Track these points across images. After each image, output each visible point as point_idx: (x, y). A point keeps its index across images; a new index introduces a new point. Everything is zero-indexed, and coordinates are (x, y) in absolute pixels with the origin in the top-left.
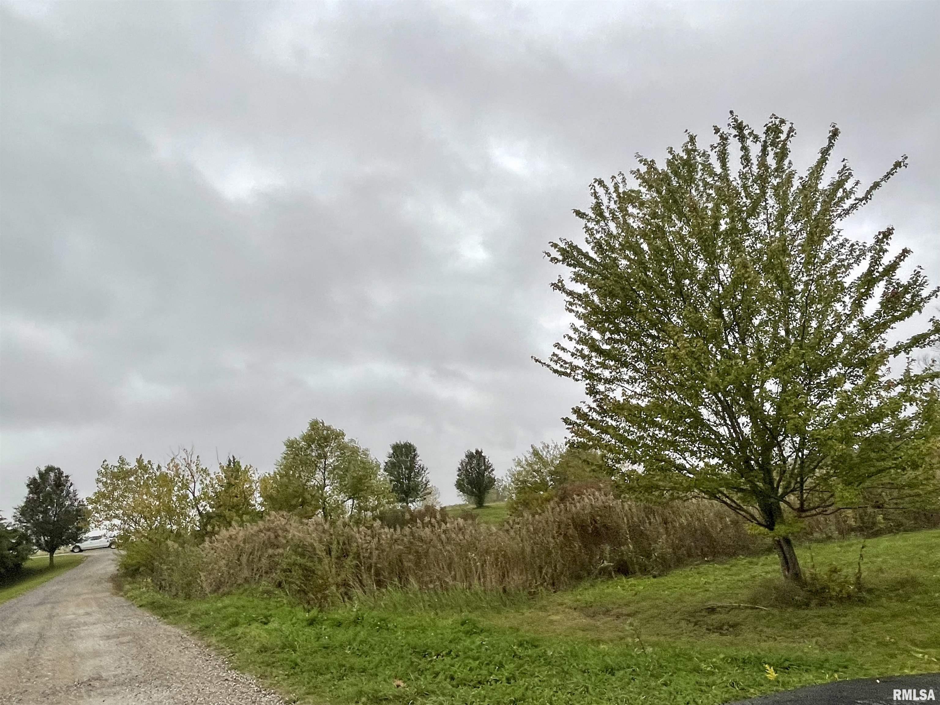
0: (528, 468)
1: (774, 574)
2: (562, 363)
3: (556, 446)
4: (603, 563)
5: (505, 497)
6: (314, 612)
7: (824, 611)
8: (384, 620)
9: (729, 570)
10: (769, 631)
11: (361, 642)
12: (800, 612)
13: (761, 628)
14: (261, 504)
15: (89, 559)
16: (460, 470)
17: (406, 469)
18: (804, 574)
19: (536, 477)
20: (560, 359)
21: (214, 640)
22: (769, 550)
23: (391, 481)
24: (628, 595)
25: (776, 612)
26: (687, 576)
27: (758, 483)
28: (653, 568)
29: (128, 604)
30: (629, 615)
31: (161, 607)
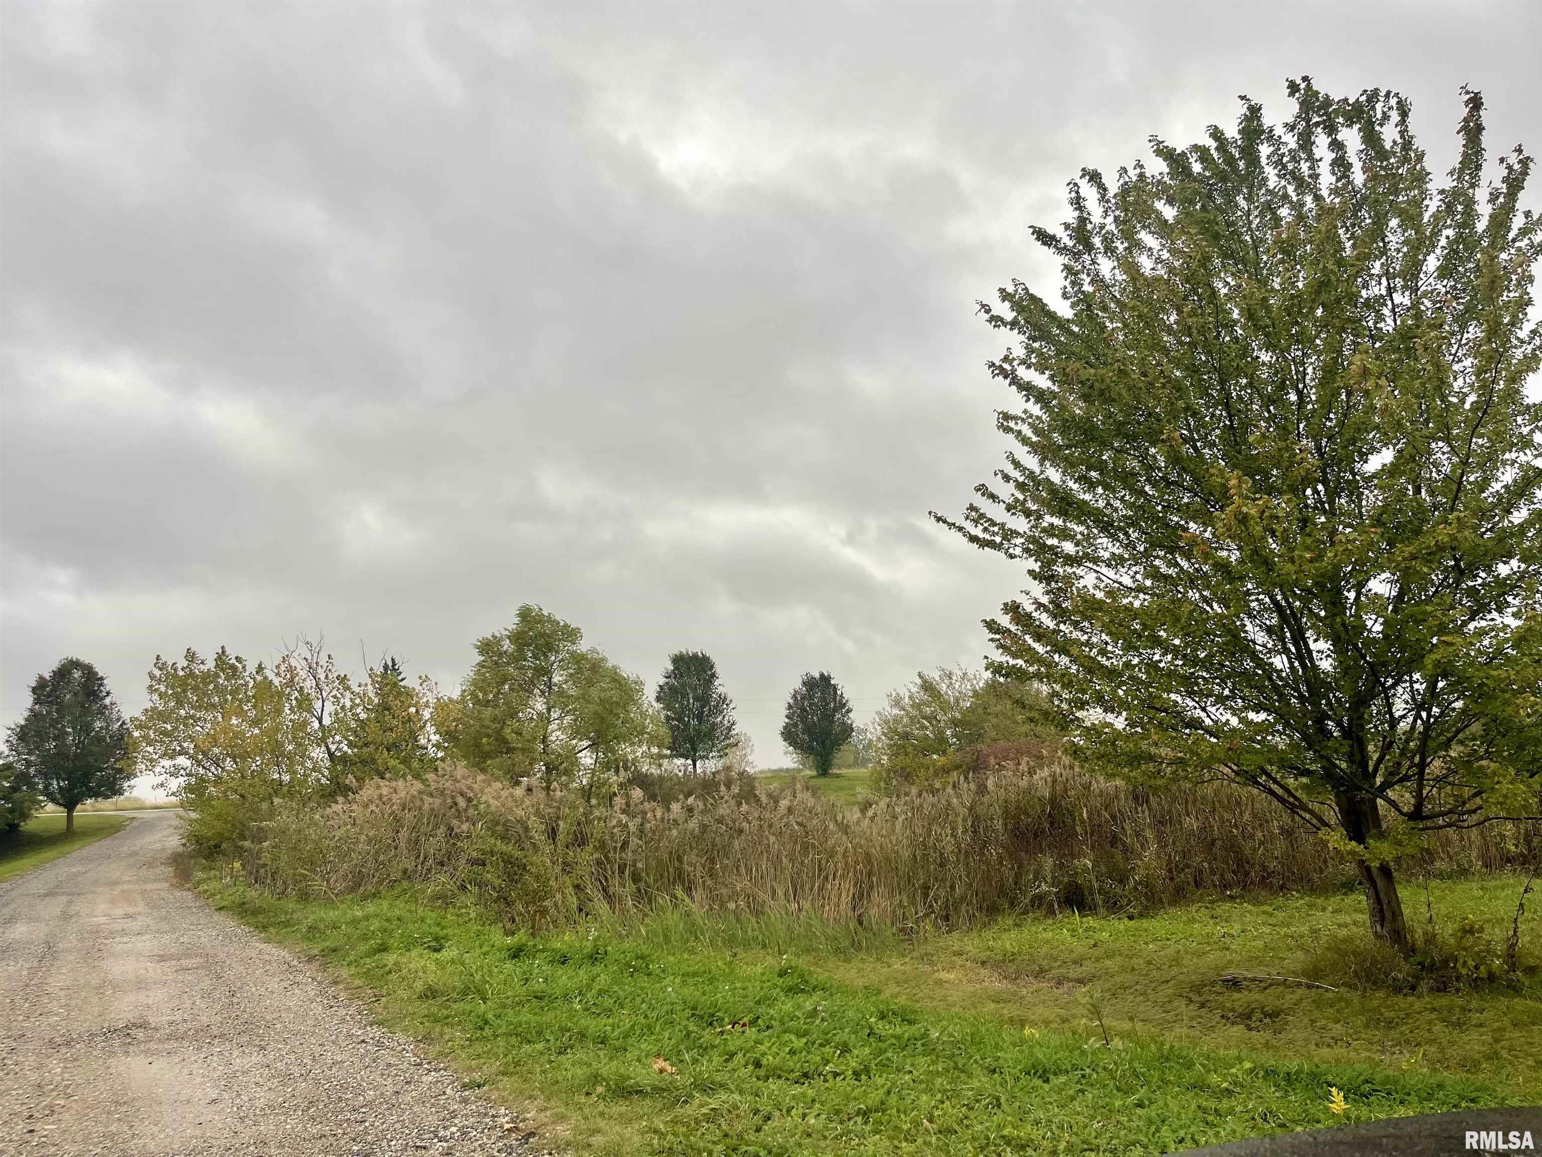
0: (914, 713)
1: (1354, 929)
2: (986, 525)
3: (965, 674)
4: (1039, 886)
5: (869, 760)
6: (521, 936)
7: (1443, 1001)
8: (643, 958)
9: (1271, 915)
10: (1338, 1029)
11: (601, 992)
12: (1399, 1000)
13: (1324, 1022)
14: (438, 746)
15: (135, 823)
16: (790, 707)
17: (696, 699)
18: (1412, 932)
19: (927, 728)
20: (982, 516)
21: (344, 973)
22: (1348, 887)
23: (668, 718)
24: (1080, 947)
25: (1355, 997)
26: (1193, 920)
27: (1337, 762)
28: (1130, 902)
29: (198, 904)
30: (1081, 981)
31: (256, 912)
